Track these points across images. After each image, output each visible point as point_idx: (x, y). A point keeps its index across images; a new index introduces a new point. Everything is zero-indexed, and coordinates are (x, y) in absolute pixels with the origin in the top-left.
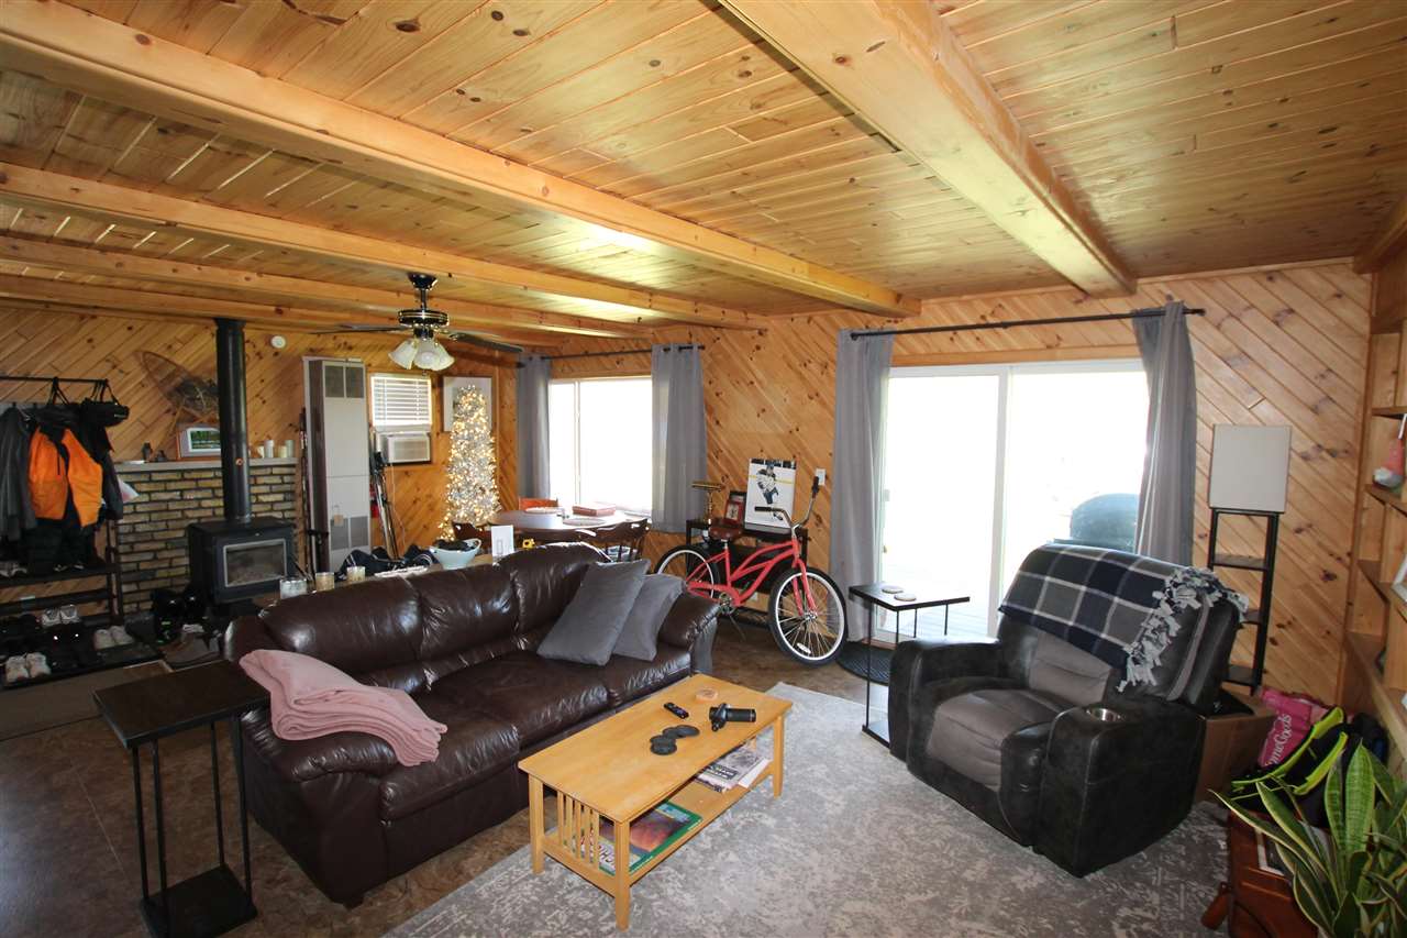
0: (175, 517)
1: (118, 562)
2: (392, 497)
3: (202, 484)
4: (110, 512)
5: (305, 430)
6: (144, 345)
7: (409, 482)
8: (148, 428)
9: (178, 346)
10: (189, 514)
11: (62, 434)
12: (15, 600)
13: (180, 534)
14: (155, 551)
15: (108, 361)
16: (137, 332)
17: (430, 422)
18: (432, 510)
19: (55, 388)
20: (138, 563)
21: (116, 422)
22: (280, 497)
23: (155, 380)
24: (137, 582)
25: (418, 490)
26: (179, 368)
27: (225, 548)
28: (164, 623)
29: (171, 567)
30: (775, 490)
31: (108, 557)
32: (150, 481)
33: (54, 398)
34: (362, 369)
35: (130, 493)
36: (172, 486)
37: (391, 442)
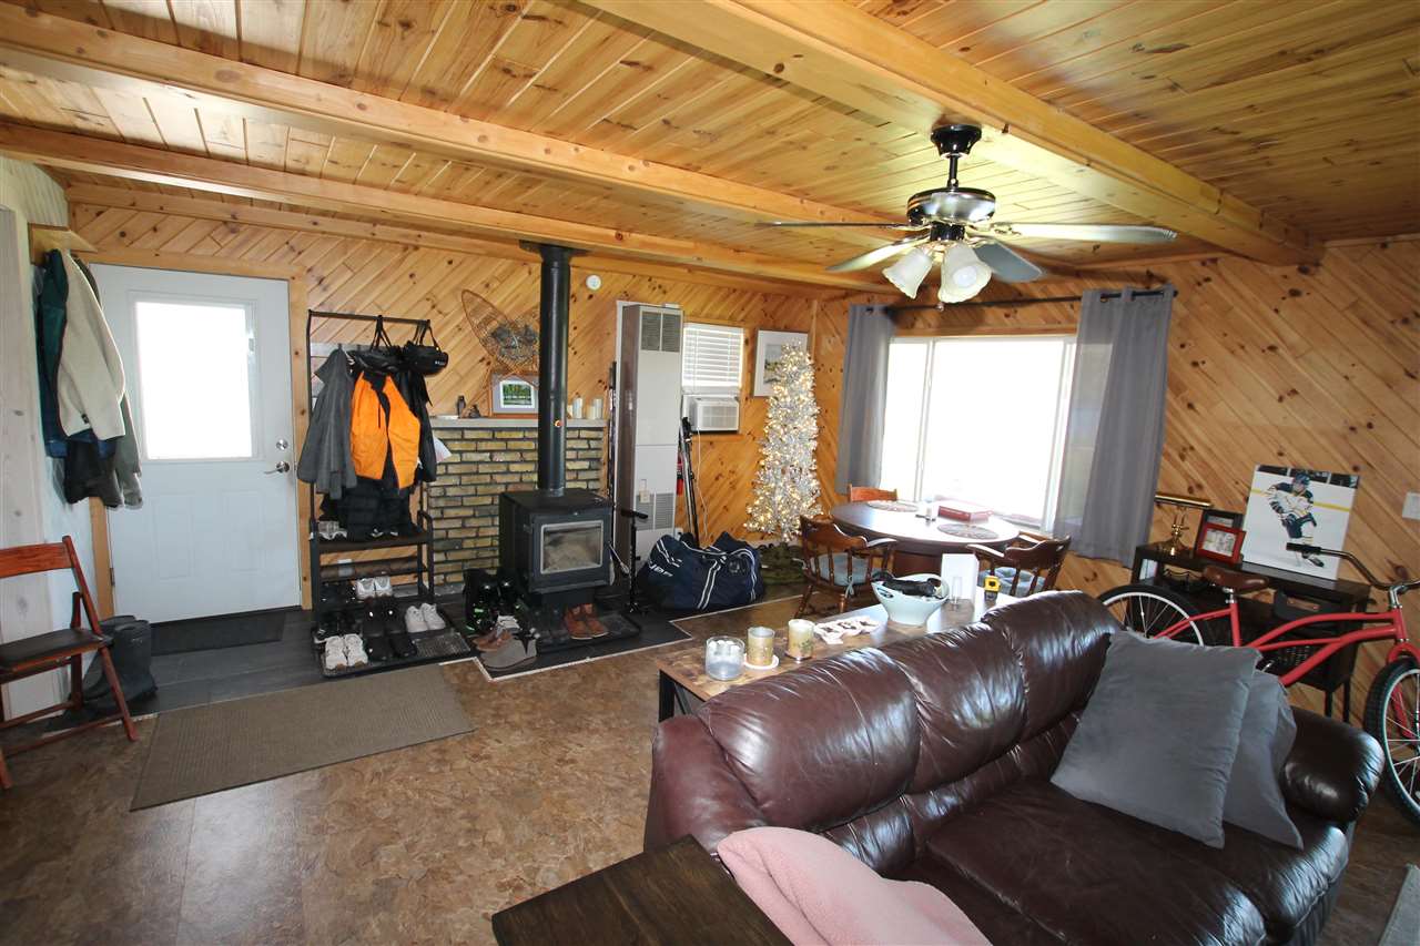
0: (483, 482)
1: (431, 529)
2: (698, 470)
3: (512, 445)
4: (424, 474)
5: (614, 388)
6: (463, 281)
7: (713, 454)
8: (462, 380)
9: (495, 285)
10: (498, 478)
11: (383, 384)
12: (334, 563)
13: (488, 501)
14: (464, 518)
15: (428, 299)
16: (457, 267)
17: (739, 385)
18: (733, 488)
19: (379, 329)
20: (447, 530)
21: (434, 371)
22: (586, 465)
23: (472, 323)
24: (445, 552)
25: (722, 463)
26: (497, 312)
27: (543, 527)
28: (477, 610)
29: (477, 537)
30: (1309, 518)
31: (420, 521)
32: (463, 439)
33: (378, 342)
34: (679, 316)
35: (442, 452)
36: (483, 446)
37: (701, 406)
